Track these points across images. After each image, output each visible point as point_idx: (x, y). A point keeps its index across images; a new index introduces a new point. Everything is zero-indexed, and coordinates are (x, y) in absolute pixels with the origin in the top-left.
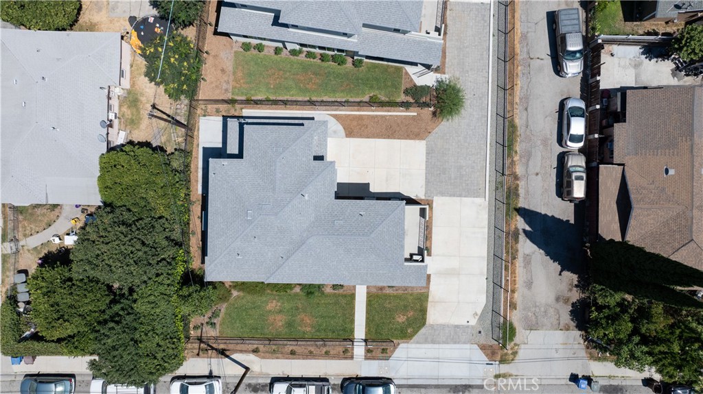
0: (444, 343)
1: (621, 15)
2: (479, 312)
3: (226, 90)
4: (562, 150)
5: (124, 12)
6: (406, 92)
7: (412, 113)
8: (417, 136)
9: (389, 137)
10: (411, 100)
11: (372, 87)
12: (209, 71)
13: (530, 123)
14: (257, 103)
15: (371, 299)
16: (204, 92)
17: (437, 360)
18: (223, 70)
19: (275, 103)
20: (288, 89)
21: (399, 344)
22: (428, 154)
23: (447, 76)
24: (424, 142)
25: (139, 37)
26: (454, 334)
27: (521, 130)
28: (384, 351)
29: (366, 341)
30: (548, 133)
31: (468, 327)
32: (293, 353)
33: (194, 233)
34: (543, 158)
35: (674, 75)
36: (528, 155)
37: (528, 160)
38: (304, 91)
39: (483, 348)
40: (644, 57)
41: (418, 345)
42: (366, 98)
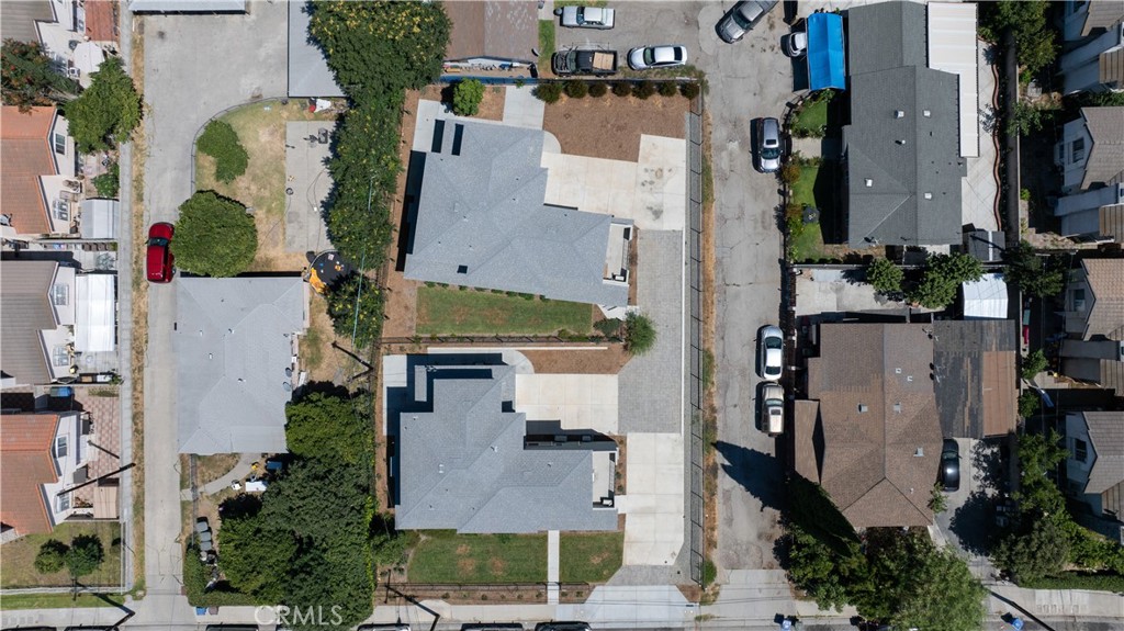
0: (641, 584)
1: (821, 237)
2: (677, 552)
3: (410, 328)
4: (760, 380)
5: (302, 246)
6: (596, 325)
7: (603, 347)
8: (609, 370)
9: (579, 372)
10: (602, 334)
11: (560, 322)
12: (391, 307)
13: (727, 352)
14: (443, 341)
15: (565, 539)
16: (388, 331)
17: (635, 602)
18: (406, 308)
19: (461, 340)
20: (474, 325)
21: (594, 587)
22: (620, 388)
23: (638, 307)
24: (616, 376)
25: (319, 275)
26: (652, 575)
27: (717, 361)
28: (579, 594)
29: (560, 584)
30: (746, 362)
31: (666, 567)
32: (484, 598)
33: (379, 477)
34: (741, 388)
35: (877, 299)
36: (726, 386)
37: (726, 392)
38: (491, 327)
39: (682, 589)
40: (845, 280)
41: (614, 588)
42: (555, 333)
